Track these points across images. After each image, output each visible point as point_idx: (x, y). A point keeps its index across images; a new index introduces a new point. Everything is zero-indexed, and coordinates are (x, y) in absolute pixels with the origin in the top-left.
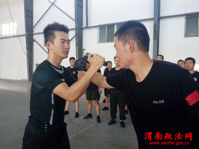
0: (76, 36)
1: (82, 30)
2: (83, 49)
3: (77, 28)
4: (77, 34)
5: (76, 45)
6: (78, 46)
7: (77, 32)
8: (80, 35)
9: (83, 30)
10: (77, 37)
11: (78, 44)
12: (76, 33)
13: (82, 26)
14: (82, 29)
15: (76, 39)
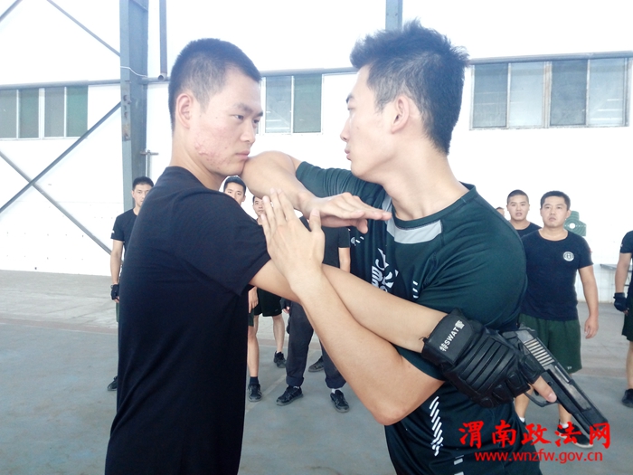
0: (125, 107)
1: (146, 88)
2: (149, 152)
3: (128, 79)
4: (128, 99)
5: (125, 139)
6: (129, 143)
7: (128, 94)
8: (137, 103)
9: (149, 86)
10: (128, 110)
11: (129, 133)
12: (124, 98)
13: (146, 74)
14: (145, 84)
15: (125, 115)
